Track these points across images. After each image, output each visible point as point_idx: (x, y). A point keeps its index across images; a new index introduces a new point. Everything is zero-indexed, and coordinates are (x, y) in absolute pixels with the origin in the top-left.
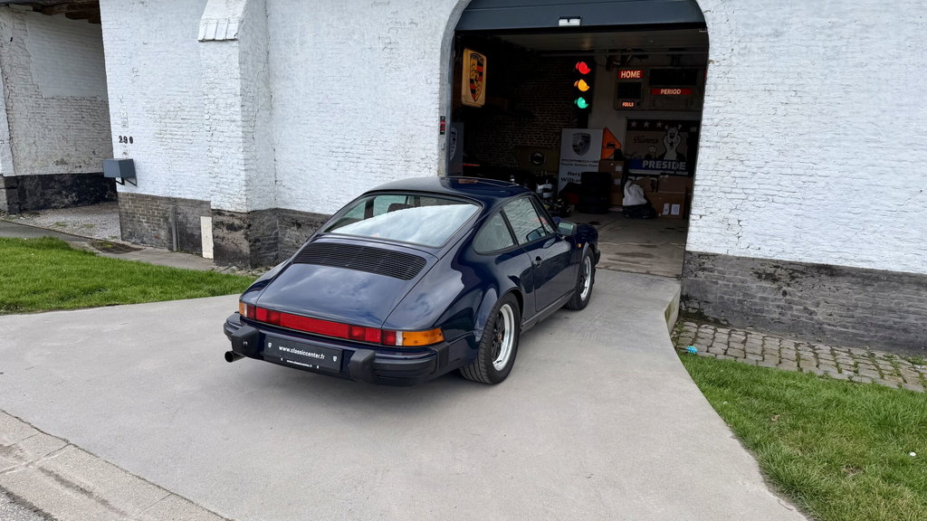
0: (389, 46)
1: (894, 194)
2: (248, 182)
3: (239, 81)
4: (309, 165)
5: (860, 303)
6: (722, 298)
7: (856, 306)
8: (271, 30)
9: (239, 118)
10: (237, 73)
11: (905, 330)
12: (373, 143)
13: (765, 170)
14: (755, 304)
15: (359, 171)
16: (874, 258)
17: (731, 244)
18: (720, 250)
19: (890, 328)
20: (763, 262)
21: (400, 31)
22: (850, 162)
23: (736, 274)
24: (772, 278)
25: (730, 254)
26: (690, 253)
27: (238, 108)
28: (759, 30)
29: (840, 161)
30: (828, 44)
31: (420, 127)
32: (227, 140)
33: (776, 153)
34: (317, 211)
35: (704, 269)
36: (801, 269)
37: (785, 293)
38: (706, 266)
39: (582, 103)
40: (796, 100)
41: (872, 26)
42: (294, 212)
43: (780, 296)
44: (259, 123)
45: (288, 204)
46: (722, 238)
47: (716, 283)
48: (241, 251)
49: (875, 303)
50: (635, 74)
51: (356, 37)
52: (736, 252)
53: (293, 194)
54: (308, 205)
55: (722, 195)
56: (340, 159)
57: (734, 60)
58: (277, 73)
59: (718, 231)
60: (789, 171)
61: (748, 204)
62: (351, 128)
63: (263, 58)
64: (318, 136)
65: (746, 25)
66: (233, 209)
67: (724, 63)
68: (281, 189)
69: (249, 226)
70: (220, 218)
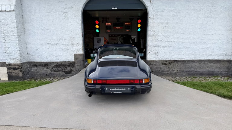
0: (65, 13)
1: (187, 44)
2: (20, 54)
3: (16, 23)
4: (39, 48)
5: (183, 67)
6: (155, 70)
7: (182, 68)
8: (23, 9)
9: (16, 35)
10: (15, 21)
11: (191, 72)
12: (61, 40)
13: (162, 41)
14: (163, 70)
15: (57, 48)
16: (184, 58)
17: (157, 58)
18: (154, 60)
19: (188, 71)
20: (163, 61)
21: (68, 9)
22: (179, 38)
23: (158, 64)
24: (165, 64)
25: (156, 60)
26: (148, 61)
27: (16, 32)
28: (159, 10)
29: (177, 38)
30: (173, 14)
31: (76, 35)
32: (12, 42)
33: (164, 37)
34: (43, 61)
35: (151, 64)
36: (171, 61)
37: (168, 67)
38: (152, 63)
39: (97, 31)
40: (167, 26)
41: (180, 10)
42: (34, 62)
43: (167, 68)
44: (22, 36)
45: (32, 60)
46: (154, 57)
47: (154, 67)
48: (19, 76)
49: (185, 67)
50: (109, 24)
51: (54, 11)
52: (158, 59)
53: (34, 57)
54: (39, 60)
55: (154, 47)
56: (50, 45)
57: (154, 17)
58: (26, 21)
59: (153, 55)
60: (167, 41)
61: (159, 49)
62: (53, 36)
63: (21, 17)
64: (42, 39)
65: (156, 9)
66: (15, 63)
67: (152, 18)
68: (29, 56)
69: (22, 67)
70: (10, 66)
